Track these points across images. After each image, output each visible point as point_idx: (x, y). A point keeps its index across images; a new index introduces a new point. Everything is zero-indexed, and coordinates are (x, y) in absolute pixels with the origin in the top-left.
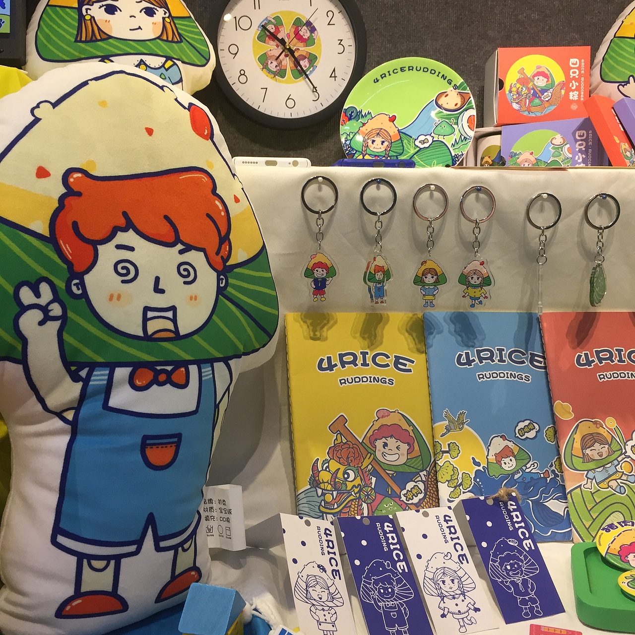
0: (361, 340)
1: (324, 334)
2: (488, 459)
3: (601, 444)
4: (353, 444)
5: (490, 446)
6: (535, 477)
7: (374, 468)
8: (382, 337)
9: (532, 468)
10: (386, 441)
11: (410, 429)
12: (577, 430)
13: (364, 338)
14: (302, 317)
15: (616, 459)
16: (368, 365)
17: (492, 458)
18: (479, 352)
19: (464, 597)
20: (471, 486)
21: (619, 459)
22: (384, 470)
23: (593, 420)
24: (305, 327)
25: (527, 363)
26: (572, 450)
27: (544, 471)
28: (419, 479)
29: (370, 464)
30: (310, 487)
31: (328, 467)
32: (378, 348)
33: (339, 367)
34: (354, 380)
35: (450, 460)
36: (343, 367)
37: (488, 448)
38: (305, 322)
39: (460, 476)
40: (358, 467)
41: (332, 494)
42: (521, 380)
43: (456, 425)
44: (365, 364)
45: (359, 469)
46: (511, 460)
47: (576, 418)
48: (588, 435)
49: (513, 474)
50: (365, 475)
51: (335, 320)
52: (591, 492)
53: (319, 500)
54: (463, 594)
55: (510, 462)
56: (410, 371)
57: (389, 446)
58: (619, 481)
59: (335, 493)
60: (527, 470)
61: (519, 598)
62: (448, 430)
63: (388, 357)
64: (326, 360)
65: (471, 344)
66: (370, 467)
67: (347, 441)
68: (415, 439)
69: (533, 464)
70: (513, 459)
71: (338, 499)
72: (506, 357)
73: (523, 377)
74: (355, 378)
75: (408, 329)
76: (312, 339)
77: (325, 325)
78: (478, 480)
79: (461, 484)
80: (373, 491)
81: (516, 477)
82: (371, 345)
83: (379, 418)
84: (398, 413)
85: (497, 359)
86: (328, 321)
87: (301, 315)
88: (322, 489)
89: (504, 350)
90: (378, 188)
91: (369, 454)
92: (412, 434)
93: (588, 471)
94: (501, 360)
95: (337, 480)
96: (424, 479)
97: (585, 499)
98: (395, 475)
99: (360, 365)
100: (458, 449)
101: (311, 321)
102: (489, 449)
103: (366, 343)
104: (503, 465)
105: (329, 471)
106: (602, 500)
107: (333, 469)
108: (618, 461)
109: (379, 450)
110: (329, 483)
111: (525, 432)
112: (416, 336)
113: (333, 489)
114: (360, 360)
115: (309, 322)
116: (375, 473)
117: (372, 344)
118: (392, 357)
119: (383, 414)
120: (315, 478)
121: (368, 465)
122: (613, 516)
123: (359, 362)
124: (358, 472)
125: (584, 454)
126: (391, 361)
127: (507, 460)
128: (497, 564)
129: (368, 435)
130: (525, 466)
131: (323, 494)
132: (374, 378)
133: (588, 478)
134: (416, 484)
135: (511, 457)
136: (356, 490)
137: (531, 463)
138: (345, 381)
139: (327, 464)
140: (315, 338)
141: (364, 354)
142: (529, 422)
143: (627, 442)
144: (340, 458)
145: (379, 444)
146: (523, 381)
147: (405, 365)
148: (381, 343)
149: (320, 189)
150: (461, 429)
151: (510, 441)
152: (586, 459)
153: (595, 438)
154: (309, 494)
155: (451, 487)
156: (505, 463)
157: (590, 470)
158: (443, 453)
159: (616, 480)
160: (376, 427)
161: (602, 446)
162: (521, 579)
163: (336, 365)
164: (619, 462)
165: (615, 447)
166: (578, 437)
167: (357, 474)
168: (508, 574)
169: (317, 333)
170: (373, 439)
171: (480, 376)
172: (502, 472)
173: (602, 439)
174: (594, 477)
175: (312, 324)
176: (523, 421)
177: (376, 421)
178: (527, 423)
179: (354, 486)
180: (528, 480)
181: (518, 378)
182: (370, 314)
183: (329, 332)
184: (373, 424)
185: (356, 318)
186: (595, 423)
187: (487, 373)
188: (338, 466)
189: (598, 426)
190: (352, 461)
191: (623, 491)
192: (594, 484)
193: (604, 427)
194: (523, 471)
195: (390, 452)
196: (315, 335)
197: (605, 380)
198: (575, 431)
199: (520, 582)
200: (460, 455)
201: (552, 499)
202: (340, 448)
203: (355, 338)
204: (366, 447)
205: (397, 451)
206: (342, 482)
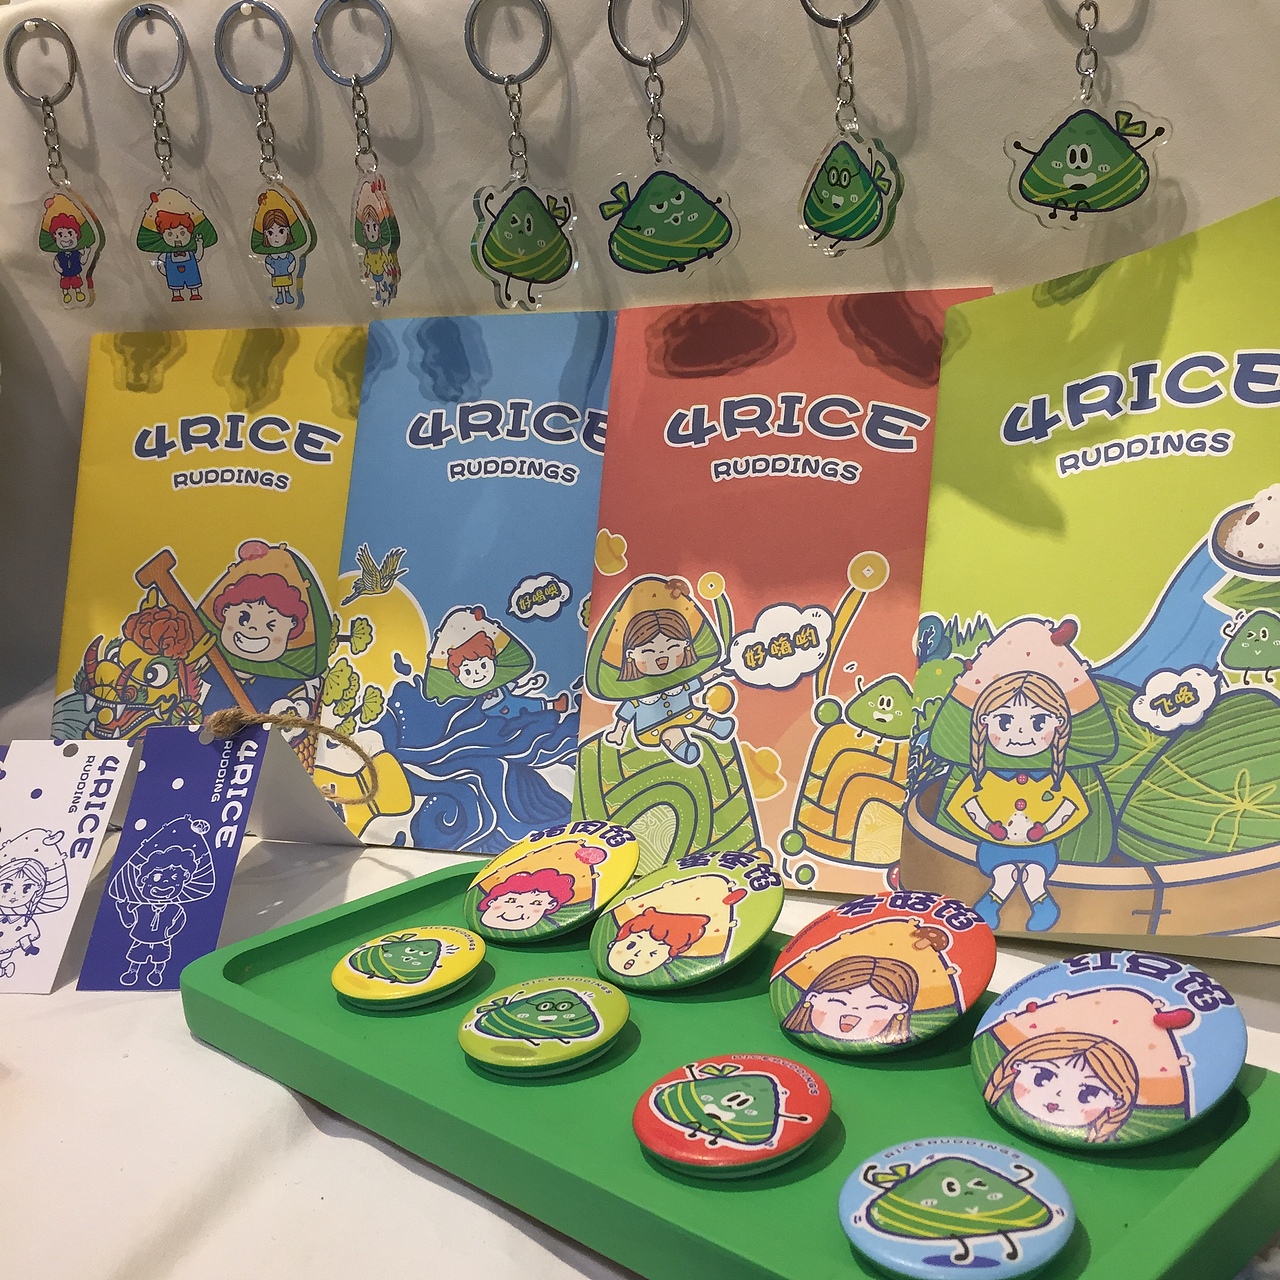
0: (232, 387)
1: (157, 377)
2: (429, 659)
3: (671, 638)
4: (178, 612)
5: (441, 630)
6: (532, 708)
7: (212, 663)
8: (280, 382)
9: (530, 686)
10: (247, 609)
11: (303, 586)
12: (624, 602)
13: (239, 385)
14: (118, 342)
15: (698, 677)
16: (239, 445)
17: (440, 658)
18: (465, 412)
19: (27, 922)
20: (380, 717)
21: (705, 678)
22: (232, 669)
23: (668, 579)
24: (120, 362)
25: (578, 437)
26: (603, 650)
27: (557, 697)
28: (302, 694)
29: (205, 655)
30: (74, 691)
31: (116, 655)
32: (269, 407)
33: (179, 449)
34: (202, 476)
35: (349, 656)
36: (187, 448)
37: (436, 633)
38: (121, 352)
39: (361, 693)
40: (178, 659)
41: (115, 710)
42: (553, 480)
43: (378, 579)
44: (233, 442)
45: (181, 666)
46: (483, 666)
47: (631, 572)
48: (646, 614)
49: (481, 698)
50: (190, 677)
51: (182, 345)
52: (618, 750)
53: (87, 718)
54: (29, 917)
55: (480, 670)
56: (326, 457)
57: (252, 622)
58: (689, 731)
59: (120, 708)
60: (517, 692)
61: (137, 942)
62: (359, 589)
63: (284, 427)
64: (153, 435)
65: (453, 392)
66: (204, 660)
67: (169, 605)
68: (310, 609)
69: (535, 678)
70: (490, 663)
71: (123, 721)
72: (527, 424)
73: (561, 472)
74: (207, 473)
75: (338, 366)
76: (132, 387)
77: (162, 357)
78: (398, 705)
79: (359, 711)
80: (200, 711)
81: (487, 704)
82: (254, 401)
83: (242, 560)
84: (285, 550)
85: (506, 428)
86: (168, 349)
87: (116, 337)
88: (97, 698)
89: (526, 406)
90: (150, 29)
91: (208, 635)
92: (305, 598)
93: (624, 701)
94: (516, 431)
95: (130, 682)
96: (312, 695)
97: (603, 768)
98: (252, 682)
99: (222, 445)
100: (370, 634)
101: (133, 349)
102: (437, 638)
103: (244, 395)
104: (463, 676)
105: (118, 664)
106: (637, 773)
107: (126, 660)
108: (700, 681)
109: (230, 628)
110: (113, 688)
111: (533, 604)
112: (354, 379)
113: (119, 700)
114: (224, 435)
115: (130, 350)
116: (211, 674)
117: (257, 398)
118: (294, 428)
119: (253, 551)
120: (87, 674)
121: (201, 657)
122: (653, 814)
123: (221, 439)
124: (177, 669)
125: (625, 659)
126: (289, 438)
127: (475, 665)
128: (139, 868)
129: (214, 595)
130: (515, 681)
131: (97, 708)
132: (249, 473)
133: (620, 718)
134: (292, 705)
135: (485, 660)
136: (165, 706)
137: (530, 675)
138: (186, 479)
139: (116, 650)
140: (136, 386)
141: (235, 421)
142: (548, 578)
143: (736, 636)
144: (145, 639)
145: (233, 614)
146: (556, 481)
147: (318, 445)
148: (277, 395)
149: (44, 48)
150: (385, 589)
151: (493, 623)
152: (627, 671)
153: (661, 621)
154: (70, 706)
155: (338, 715)
156: (468, 672)
157: (630, 699)
158: (339, 641)
159: (682, 727)
160: (233, 578)
161: (673, 642)
162: (166, 904)
163: (172, 444)
164: (703, 684)
165: (701, 647)
166: (623, 618)
167: (173, 673)
168: (147, 891)
169: (142, 375)
170: (222, 603)
171: (456, 470)
172: (456, 690)
173: (677, 626)
174: (634, 717)
175: (134, 356)
176: (536, 578)
177: (236, 565)
178: (544, 581)
179: (162, 697)
180: (514, 713)
181: (546, 474)
182: (256, 331)
183: (169, 372)
184: (229, 572)
185: (225, 341)
186: (672, 585)
187: (474, 463)
188: (138, 653)
189: (678, 592)
190: (168, 645)
191: (691, 756)
192: (630, 733)
193: (691, 595)
194: (508, 693)
195: (252, 633)
196: (137, 378)
197: (728, 478)
198: (620, 603)
199: (158, 912)
200: (371, 649)
201: (558, 761)
202: (151, 618)
203: (220, 383)
204: (204, 619)
205: (267, 633)
206: (138, 686)
